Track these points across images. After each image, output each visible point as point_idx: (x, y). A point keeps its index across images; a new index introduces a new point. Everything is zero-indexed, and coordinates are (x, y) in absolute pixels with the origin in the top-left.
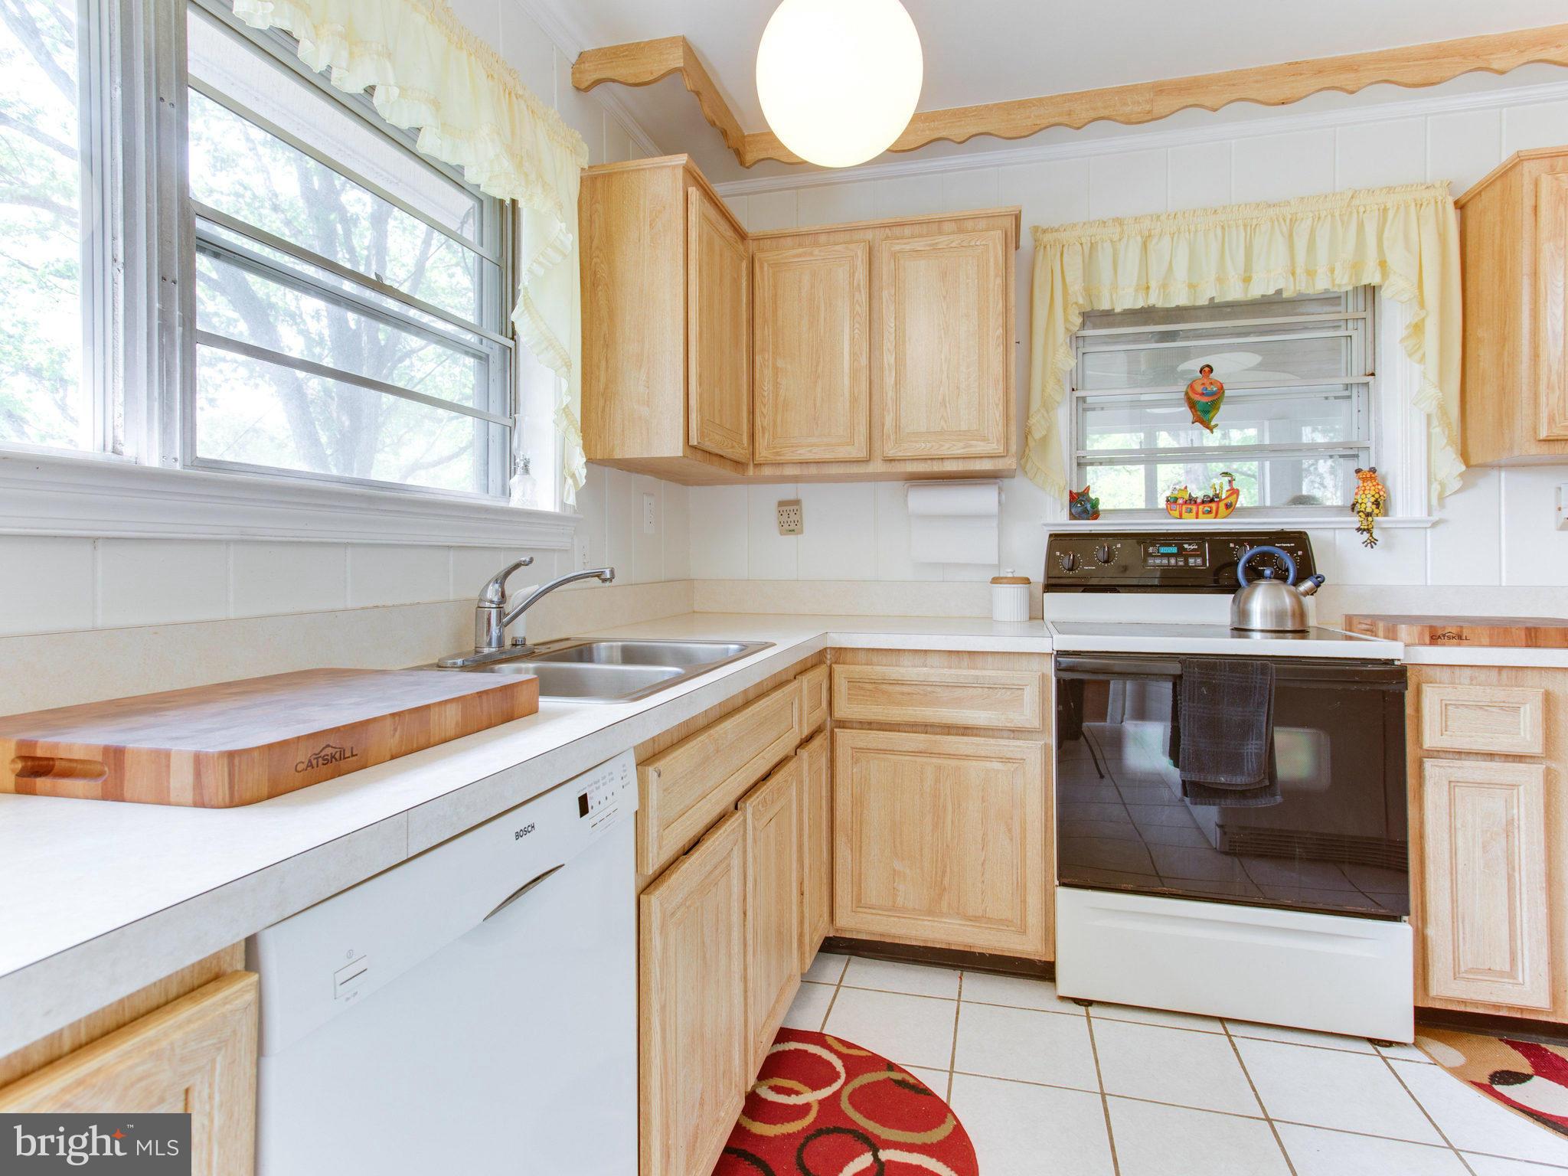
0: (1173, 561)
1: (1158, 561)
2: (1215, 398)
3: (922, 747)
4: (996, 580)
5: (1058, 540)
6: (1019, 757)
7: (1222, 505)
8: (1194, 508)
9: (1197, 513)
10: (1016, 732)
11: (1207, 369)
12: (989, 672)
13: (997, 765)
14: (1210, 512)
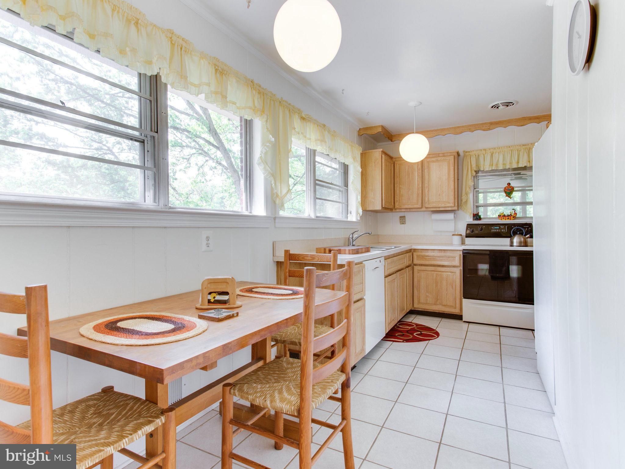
0: (498, 230)
1: (494, 230)
2: (512, 190)
3: (433, 270)
4: (453, 235)
5: (469, 225)
6: (455, 271)
7: (512, 217)
8: (505, 218)
10: (454, 267)
11: (509, 184)
12: (448, 254)
13: (450, 274)
14: (509, 219)
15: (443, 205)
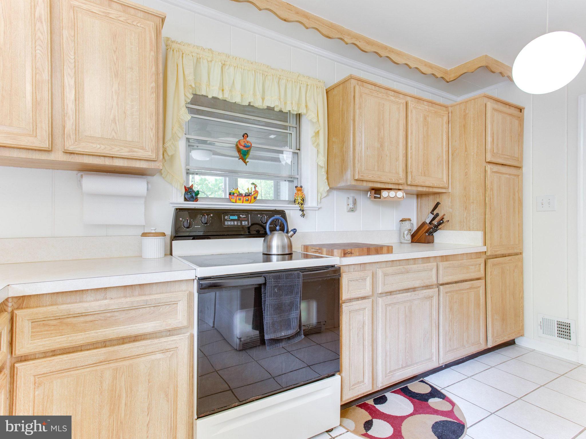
0: (236, 223)
1: (229, 223)
2: (248, 149)
4: (144, 235)
5: (179, 211)
6: (174, 346)
7: (253, 197)
8: (242, 198)
9: (243, 201)
10: (171, 332)
11: (246, 135)
12: (155, 297)
13: (159, 356)
14: (248, 200)
15: (125, 153)
